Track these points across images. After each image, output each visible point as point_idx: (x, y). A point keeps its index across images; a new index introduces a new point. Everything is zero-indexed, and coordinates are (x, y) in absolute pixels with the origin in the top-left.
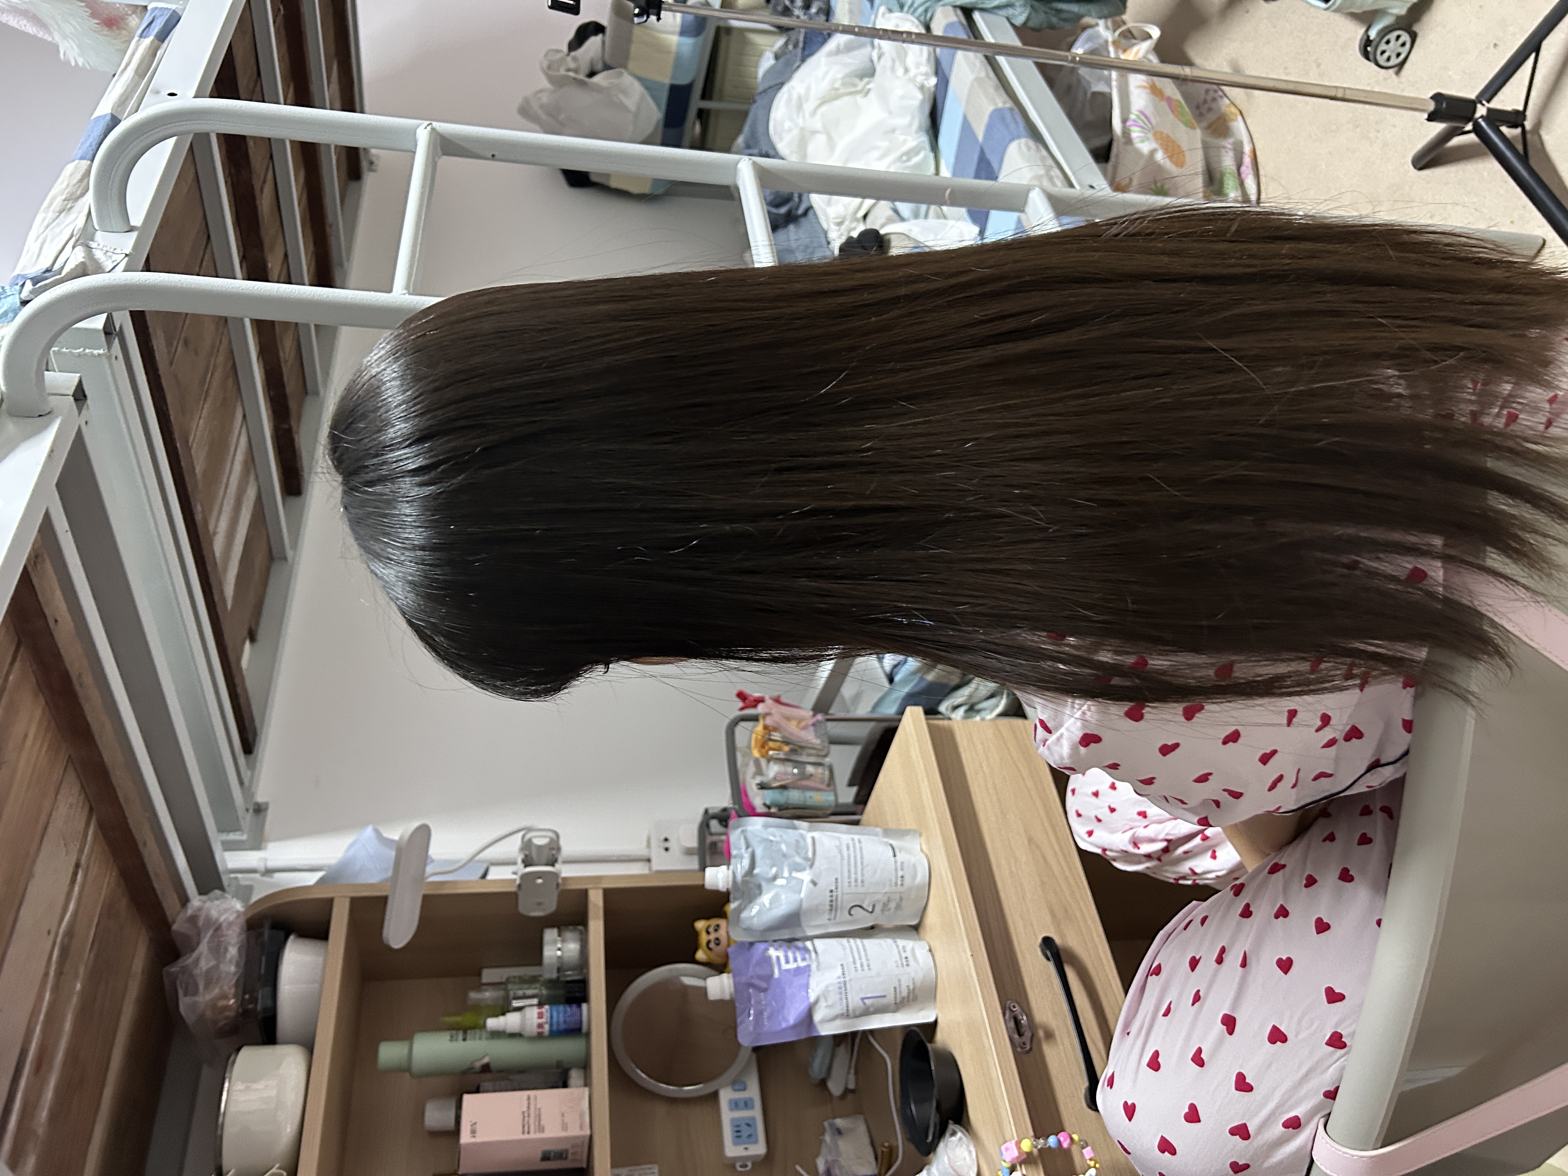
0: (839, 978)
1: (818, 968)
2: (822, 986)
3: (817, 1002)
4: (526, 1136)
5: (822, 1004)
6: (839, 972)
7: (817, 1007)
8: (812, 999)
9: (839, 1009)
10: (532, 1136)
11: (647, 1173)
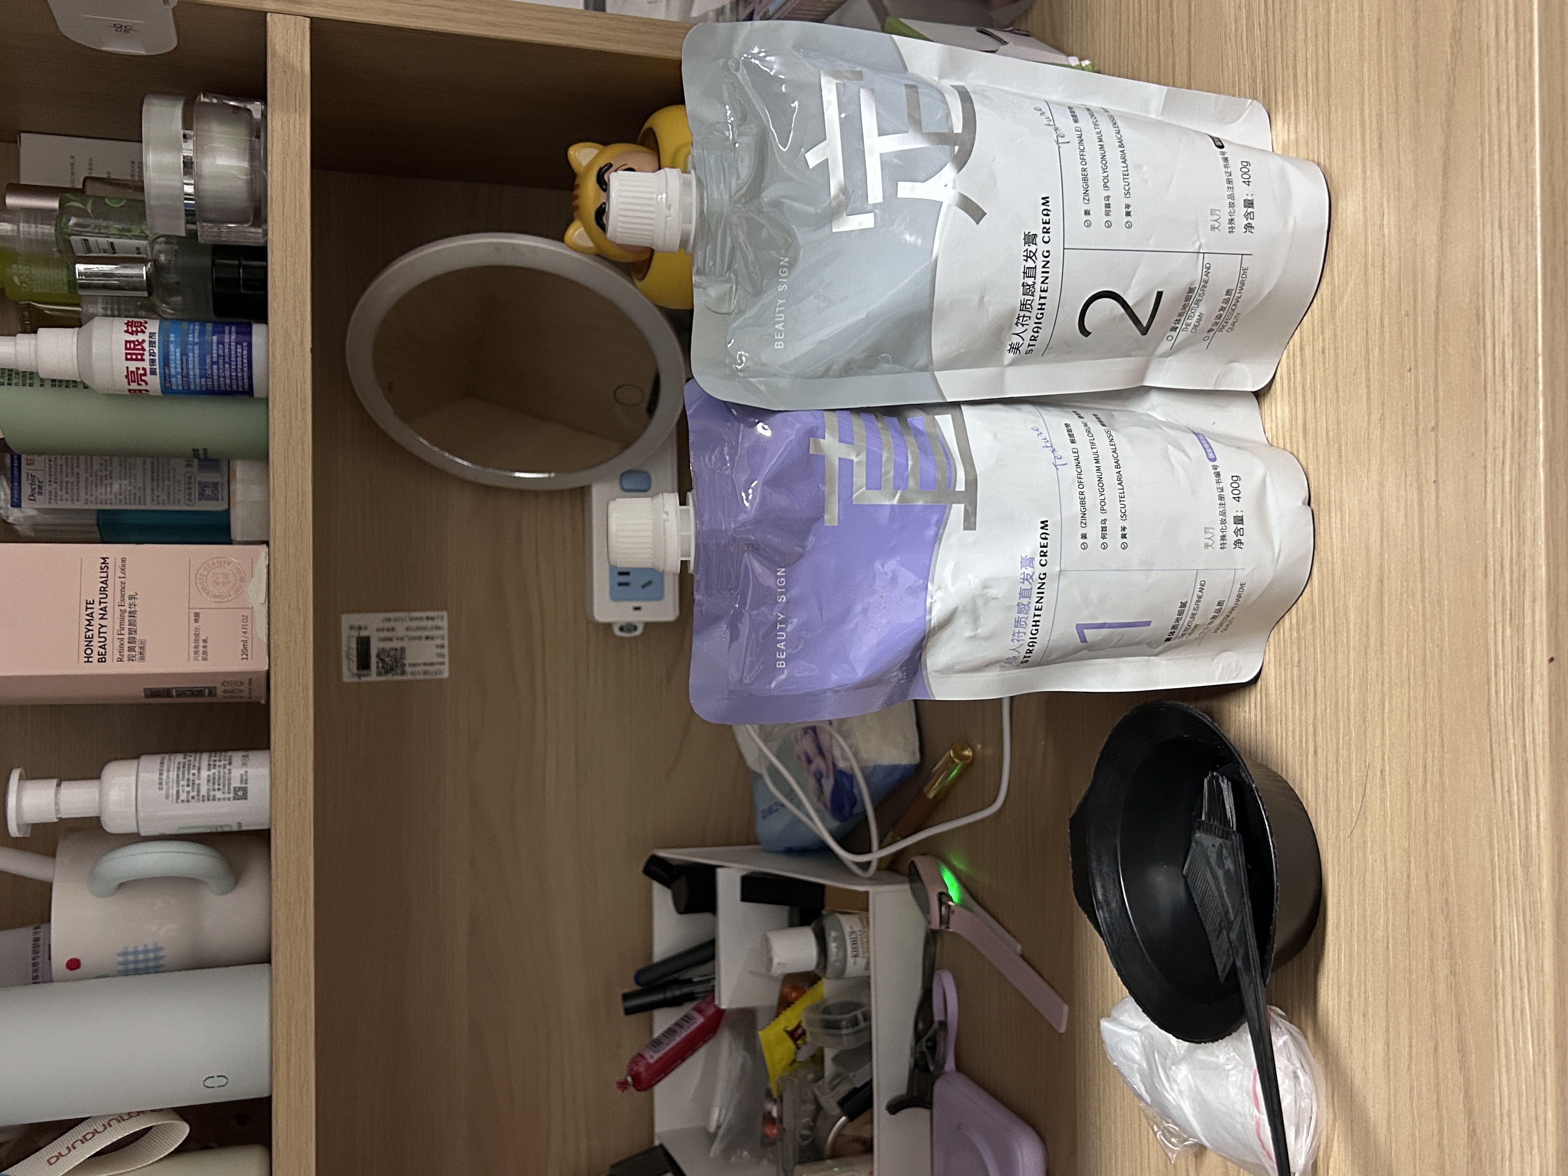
0: (1028, 562)
1: (970, 522)
2: (971, 581)
3: (946, 622)
4: (95, 668)
5: (962, 628)
6: (1031, 545)
7: (946, 633)
8: (936, 616)
9: (1004, 647)
10: (112, 667)
11: (424, 628)
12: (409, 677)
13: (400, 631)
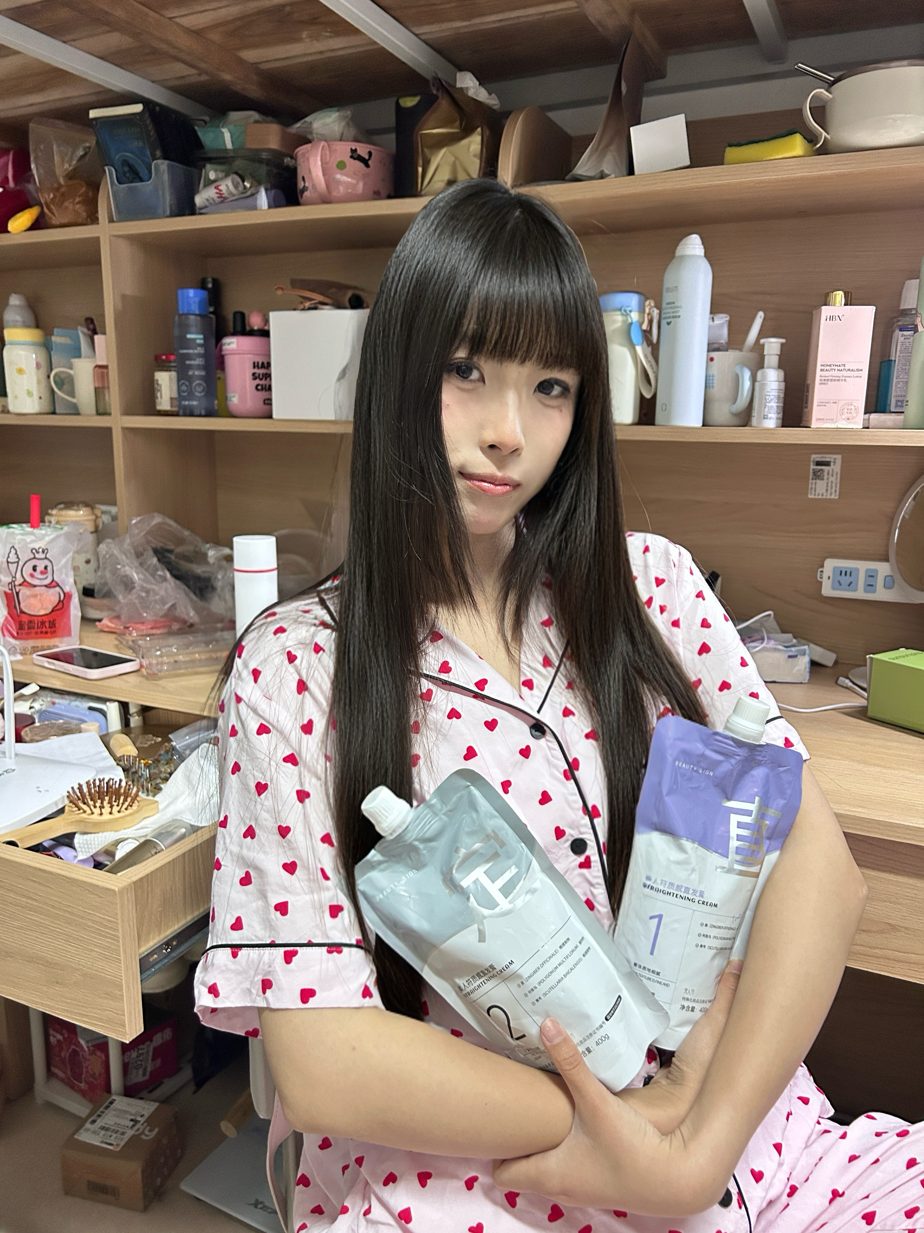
11: (832, 488)
12: (810, 481)
13: (831, 479)
